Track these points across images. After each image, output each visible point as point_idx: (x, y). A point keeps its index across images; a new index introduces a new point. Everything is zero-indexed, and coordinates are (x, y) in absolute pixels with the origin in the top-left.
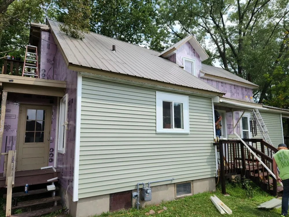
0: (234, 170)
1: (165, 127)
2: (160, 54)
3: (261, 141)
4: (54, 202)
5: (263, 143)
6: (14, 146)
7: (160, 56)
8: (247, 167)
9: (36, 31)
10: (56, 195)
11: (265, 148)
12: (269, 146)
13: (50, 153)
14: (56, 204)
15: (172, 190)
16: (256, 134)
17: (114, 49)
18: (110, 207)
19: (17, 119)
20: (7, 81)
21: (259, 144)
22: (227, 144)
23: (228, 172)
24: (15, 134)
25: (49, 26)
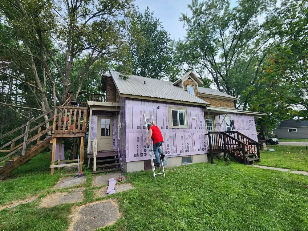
0: (219, 150)
1: (174, 125)
2: (173, 83)
3: (237, 132)
4: (116, 165)
5: (238, 134)
6: (96, 138)
7: (173, 85)
8: (227, 148)
9: (105, 78)
10: (117, 162)
11: (240, 136)
12: (242, 135)
13: (113, 141)
14: (117, 166)
15: (180, 160)
16: (234, 128)
17: (145, 84)
18: (144, 168)
19: (97, 124)
20: (92, 104)
21: (236, 134)
22: (213, 134)
23: (215, 151)
24: (96, 131)
25: (111, 75)
